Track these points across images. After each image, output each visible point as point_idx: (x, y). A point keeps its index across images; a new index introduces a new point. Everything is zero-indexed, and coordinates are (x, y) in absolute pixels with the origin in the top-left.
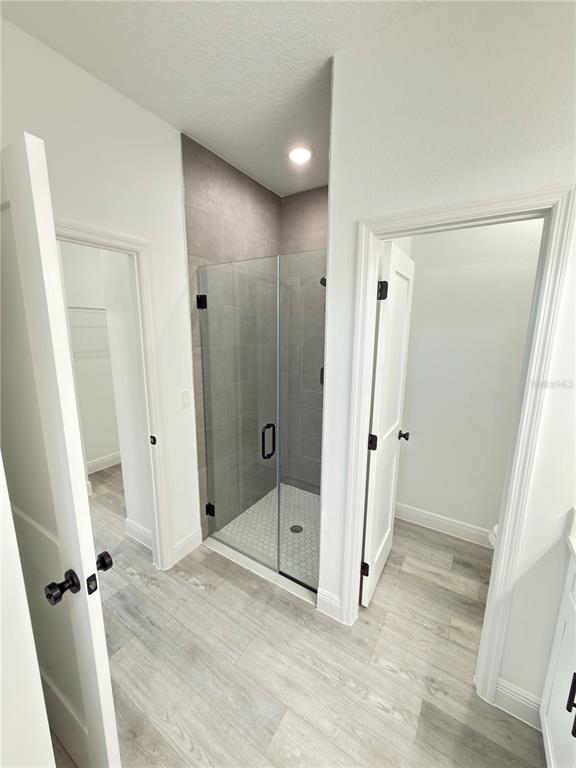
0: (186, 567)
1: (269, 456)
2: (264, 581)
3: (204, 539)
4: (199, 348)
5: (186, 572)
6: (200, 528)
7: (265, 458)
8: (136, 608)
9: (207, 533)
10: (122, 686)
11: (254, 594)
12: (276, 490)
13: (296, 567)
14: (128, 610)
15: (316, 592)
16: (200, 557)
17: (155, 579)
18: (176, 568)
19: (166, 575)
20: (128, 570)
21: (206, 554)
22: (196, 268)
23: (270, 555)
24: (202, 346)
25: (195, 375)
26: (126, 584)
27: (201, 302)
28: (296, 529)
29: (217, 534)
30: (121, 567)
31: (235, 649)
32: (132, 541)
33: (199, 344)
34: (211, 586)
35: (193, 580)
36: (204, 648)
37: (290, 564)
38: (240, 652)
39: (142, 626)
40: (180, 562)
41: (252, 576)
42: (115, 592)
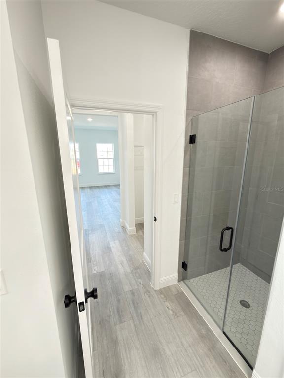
0: (165, 292)
1: (226, 250)
2: (211, 331)
3: (179, 281)
4: (188, 169)
5: (165, 296)
6: (177, 274)
7: (222, 250)
8: (137, 304)
9: (182, 278)
10: (120, 344)
11: (202, 336)
12: (229, 268)
13: (239, 336)
14: (133, 303)
15: (252, 368)
16: (174, 292)
17: (149, 293)
18: (161, 292)
19: (154, 293)
20: (140, 280)
21: (178, 291)
22: (191, 118)
23: (219, 314)
24: (190, 167)
25: (183, 185)
26: (136, 287)
27: (192, 139)
28: (245, 304)
29: (187, 281)
30: (136, 276)
31: (180, 368)
32: (145, 265)
33: (188, 166)
34: (176, 314)
35: (167, 304)
36: (162, 353)
37: (233, 330)
38: (182, 374)
39: (137, 316)
40: (164, 288)
41: (203, 323)
42: (131, 289)
